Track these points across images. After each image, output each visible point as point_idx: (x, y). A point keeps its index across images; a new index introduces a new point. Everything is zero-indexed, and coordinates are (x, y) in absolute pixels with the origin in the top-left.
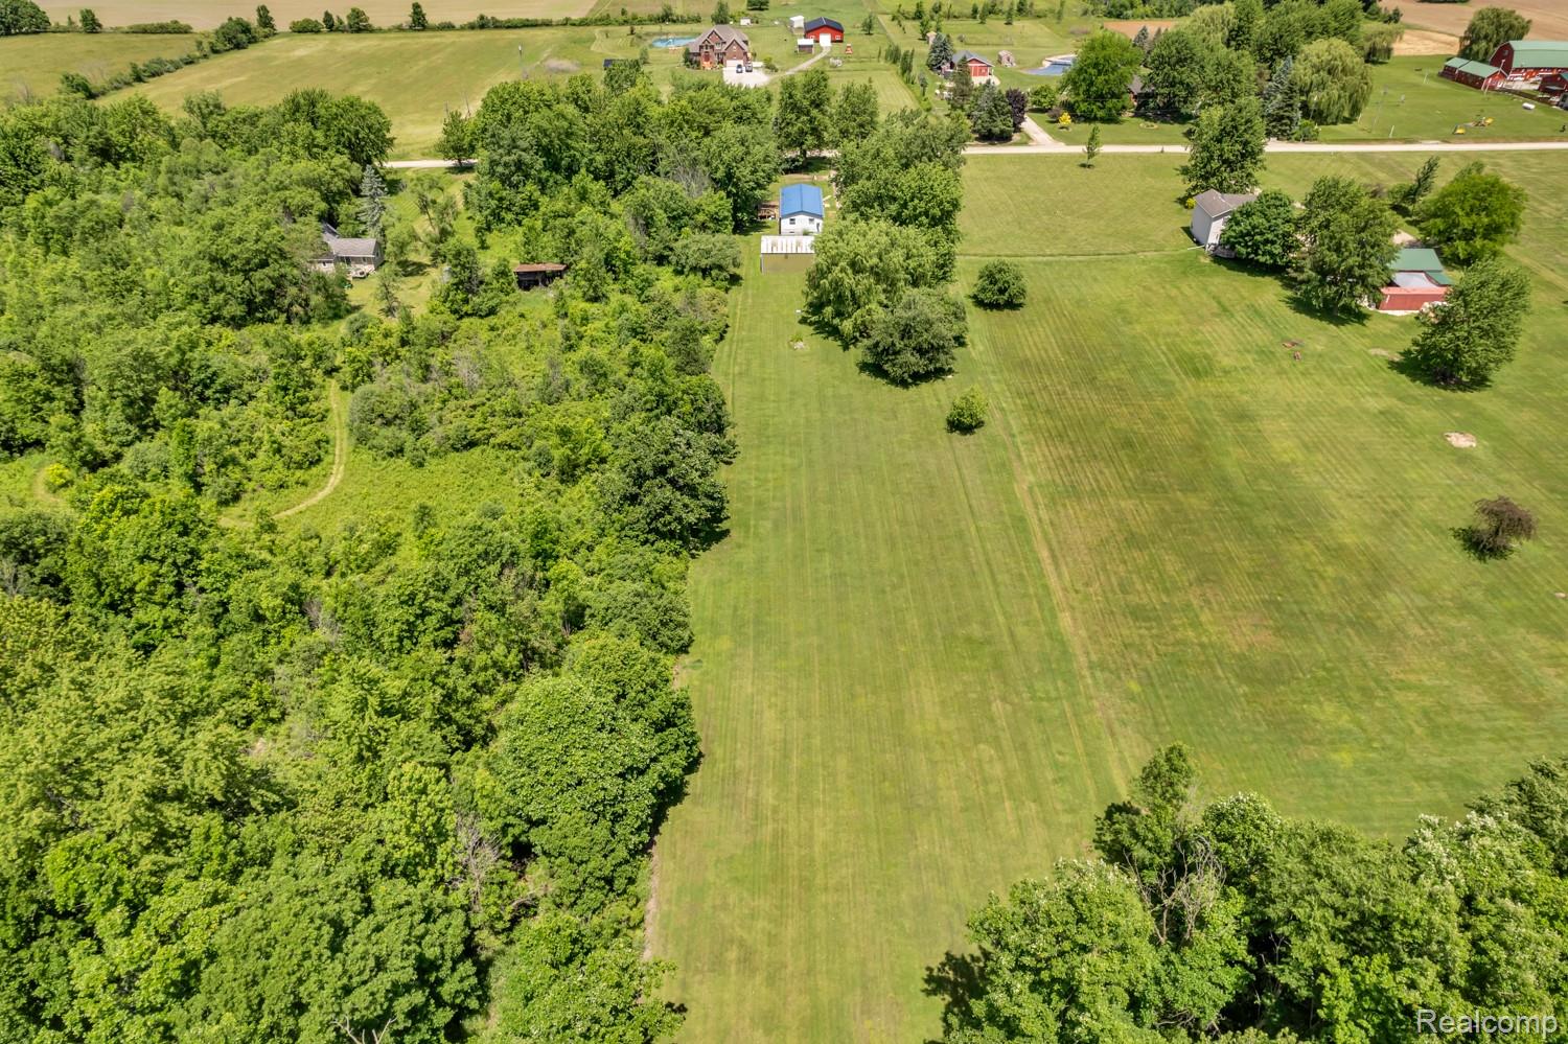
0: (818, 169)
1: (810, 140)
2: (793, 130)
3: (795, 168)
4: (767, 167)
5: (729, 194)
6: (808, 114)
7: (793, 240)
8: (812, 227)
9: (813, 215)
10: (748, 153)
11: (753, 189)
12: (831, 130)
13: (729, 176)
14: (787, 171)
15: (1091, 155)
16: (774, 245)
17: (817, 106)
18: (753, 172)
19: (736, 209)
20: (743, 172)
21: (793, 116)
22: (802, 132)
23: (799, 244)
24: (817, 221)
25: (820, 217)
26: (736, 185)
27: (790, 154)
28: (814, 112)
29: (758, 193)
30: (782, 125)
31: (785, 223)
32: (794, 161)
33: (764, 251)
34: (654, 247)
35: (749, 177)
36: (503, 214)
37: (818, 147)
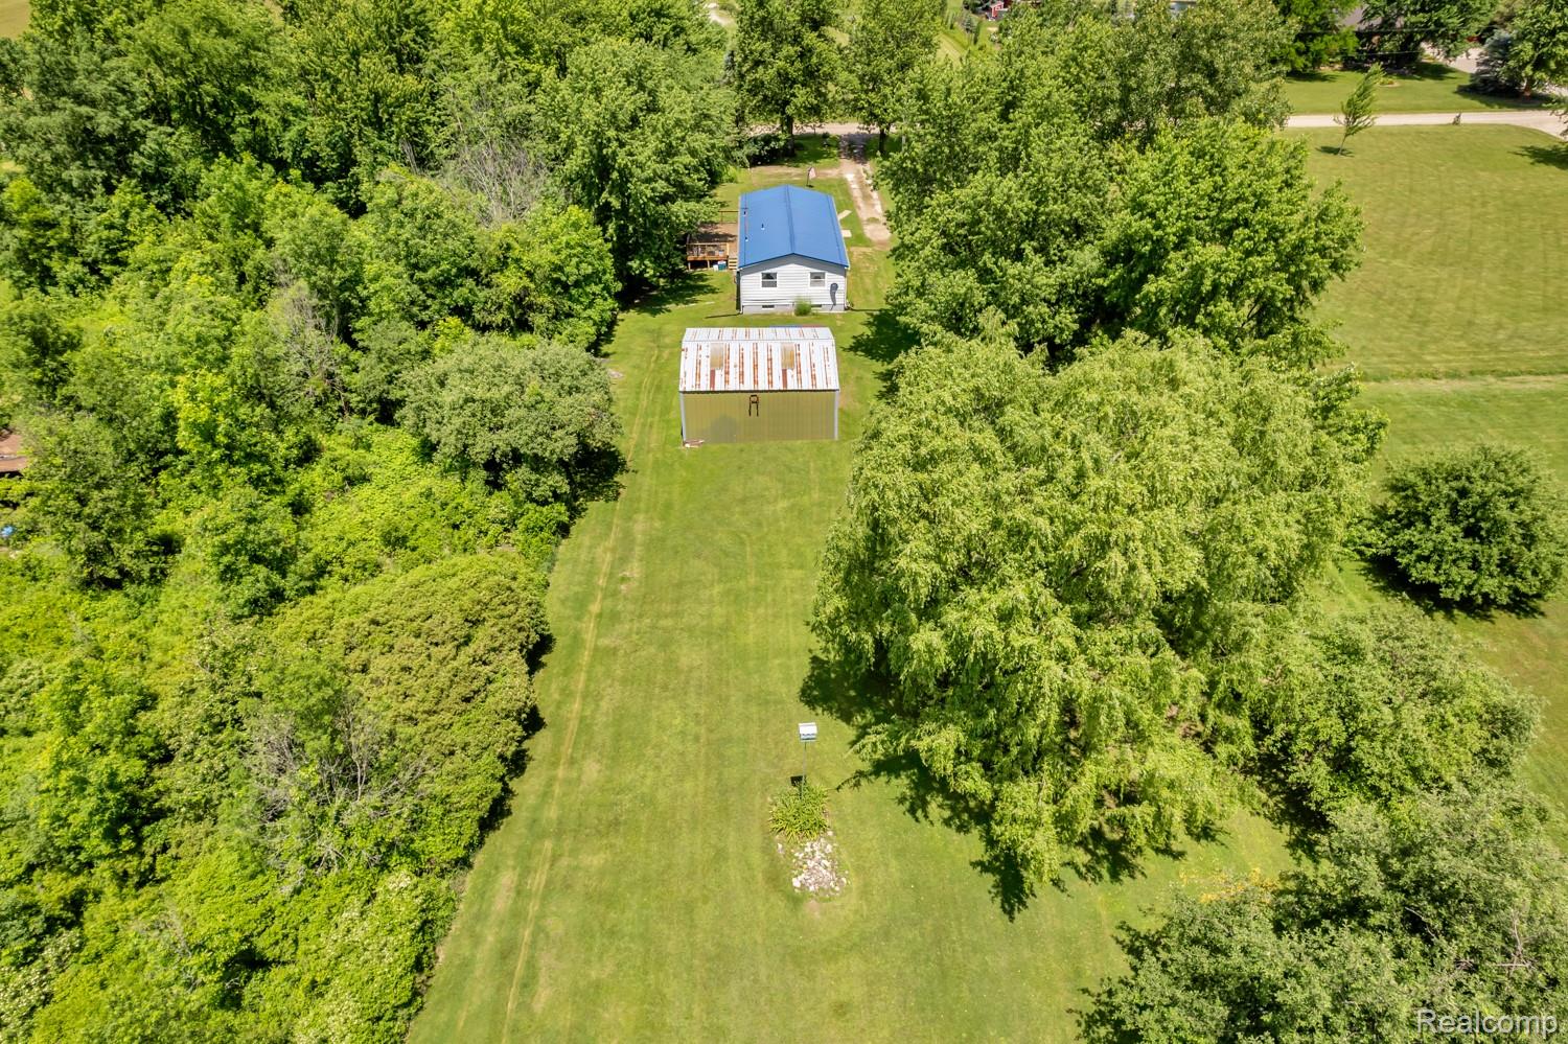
0: (816, 157)
1: (802, 96)
2: (766, 75)
3: (770, 155)
4: (700, 140)
5: (603, 215)
6: (796, 39)
7: (774, 340)
8: (818, 294)
9: (822, 265)
10: (652, 108)
11: (666, 199)
12: (843, 76)
13: (602, 166)
14: (756, 160)
15: (1351, 130)
16: (719, 362)
17: (816, 26)
18: (667, 153)
19: (622, 252)
20: (641, 154)
21: (767, 45)
22: (785, 79)
23: (791, 360)
24: (831, 278)
25: (840, 268)
26: (621, 188)
27: (759, 129)
28: (810, 38)
29: (680, 209)
30: (743, 67)
31: (752, 286)
32: (767, 139)
33: (688, 384)
34: (366, 376)
35: (653, 166)
36: (55, 264)
37: (815, 111)
